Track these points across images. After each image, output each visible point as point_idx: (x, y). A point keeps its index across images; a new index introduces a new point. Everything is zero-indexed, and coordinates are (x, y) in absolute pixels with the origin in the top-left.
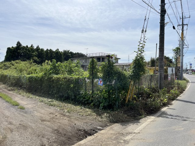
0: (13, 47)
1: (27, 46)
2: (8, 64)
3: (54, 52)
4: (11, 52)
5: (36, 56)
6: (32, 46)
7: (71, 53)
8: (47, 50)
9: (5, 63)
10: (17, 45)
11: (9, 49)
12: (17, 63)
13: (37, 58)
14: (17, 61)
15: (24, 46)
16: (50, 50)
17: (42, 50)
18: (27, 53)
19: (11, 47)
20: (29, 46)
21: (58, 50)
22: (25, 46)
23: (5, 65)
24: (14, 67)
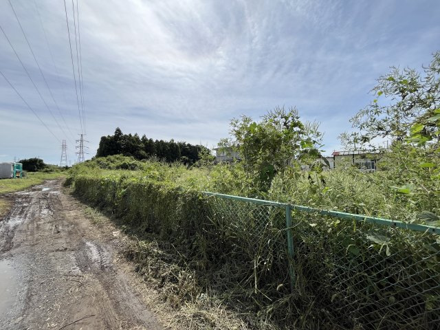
0: (109, 136)
1: (130, 135)
2: (103, 160)
3: (167, 143)
4: (107, 144)
5: (142, 149)
6: (136, 135)
7: (189, 145)
8: (157, 141)
9: (100, 159)
10: (116, 132)
11: (103, 139)
12: (117, 159)
13: (144, 152)
14: (118, 156)
15: (126, 135)
16: (161, 141)
17: (151, 140)
18: (131, 145)
19: (107, 136)
20: (133, 135)
21: (173, 140)
22: (128, 134)
23: (98, 162)
24: (113, 165)
